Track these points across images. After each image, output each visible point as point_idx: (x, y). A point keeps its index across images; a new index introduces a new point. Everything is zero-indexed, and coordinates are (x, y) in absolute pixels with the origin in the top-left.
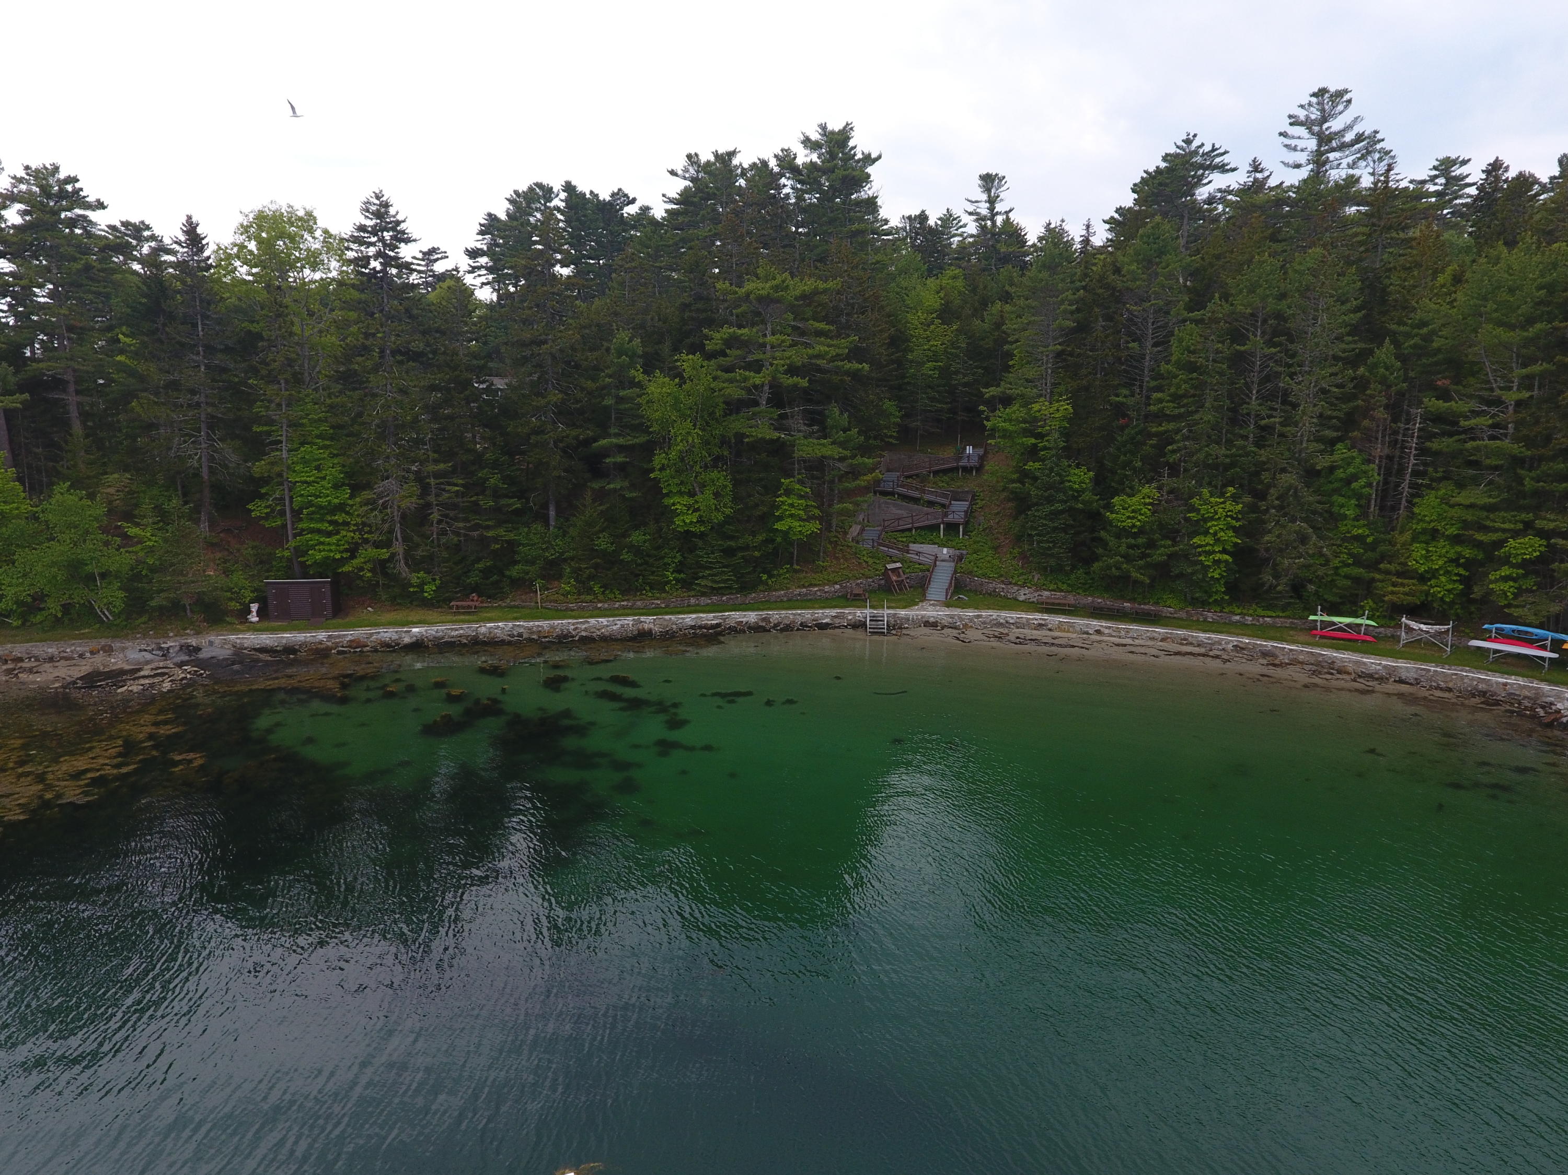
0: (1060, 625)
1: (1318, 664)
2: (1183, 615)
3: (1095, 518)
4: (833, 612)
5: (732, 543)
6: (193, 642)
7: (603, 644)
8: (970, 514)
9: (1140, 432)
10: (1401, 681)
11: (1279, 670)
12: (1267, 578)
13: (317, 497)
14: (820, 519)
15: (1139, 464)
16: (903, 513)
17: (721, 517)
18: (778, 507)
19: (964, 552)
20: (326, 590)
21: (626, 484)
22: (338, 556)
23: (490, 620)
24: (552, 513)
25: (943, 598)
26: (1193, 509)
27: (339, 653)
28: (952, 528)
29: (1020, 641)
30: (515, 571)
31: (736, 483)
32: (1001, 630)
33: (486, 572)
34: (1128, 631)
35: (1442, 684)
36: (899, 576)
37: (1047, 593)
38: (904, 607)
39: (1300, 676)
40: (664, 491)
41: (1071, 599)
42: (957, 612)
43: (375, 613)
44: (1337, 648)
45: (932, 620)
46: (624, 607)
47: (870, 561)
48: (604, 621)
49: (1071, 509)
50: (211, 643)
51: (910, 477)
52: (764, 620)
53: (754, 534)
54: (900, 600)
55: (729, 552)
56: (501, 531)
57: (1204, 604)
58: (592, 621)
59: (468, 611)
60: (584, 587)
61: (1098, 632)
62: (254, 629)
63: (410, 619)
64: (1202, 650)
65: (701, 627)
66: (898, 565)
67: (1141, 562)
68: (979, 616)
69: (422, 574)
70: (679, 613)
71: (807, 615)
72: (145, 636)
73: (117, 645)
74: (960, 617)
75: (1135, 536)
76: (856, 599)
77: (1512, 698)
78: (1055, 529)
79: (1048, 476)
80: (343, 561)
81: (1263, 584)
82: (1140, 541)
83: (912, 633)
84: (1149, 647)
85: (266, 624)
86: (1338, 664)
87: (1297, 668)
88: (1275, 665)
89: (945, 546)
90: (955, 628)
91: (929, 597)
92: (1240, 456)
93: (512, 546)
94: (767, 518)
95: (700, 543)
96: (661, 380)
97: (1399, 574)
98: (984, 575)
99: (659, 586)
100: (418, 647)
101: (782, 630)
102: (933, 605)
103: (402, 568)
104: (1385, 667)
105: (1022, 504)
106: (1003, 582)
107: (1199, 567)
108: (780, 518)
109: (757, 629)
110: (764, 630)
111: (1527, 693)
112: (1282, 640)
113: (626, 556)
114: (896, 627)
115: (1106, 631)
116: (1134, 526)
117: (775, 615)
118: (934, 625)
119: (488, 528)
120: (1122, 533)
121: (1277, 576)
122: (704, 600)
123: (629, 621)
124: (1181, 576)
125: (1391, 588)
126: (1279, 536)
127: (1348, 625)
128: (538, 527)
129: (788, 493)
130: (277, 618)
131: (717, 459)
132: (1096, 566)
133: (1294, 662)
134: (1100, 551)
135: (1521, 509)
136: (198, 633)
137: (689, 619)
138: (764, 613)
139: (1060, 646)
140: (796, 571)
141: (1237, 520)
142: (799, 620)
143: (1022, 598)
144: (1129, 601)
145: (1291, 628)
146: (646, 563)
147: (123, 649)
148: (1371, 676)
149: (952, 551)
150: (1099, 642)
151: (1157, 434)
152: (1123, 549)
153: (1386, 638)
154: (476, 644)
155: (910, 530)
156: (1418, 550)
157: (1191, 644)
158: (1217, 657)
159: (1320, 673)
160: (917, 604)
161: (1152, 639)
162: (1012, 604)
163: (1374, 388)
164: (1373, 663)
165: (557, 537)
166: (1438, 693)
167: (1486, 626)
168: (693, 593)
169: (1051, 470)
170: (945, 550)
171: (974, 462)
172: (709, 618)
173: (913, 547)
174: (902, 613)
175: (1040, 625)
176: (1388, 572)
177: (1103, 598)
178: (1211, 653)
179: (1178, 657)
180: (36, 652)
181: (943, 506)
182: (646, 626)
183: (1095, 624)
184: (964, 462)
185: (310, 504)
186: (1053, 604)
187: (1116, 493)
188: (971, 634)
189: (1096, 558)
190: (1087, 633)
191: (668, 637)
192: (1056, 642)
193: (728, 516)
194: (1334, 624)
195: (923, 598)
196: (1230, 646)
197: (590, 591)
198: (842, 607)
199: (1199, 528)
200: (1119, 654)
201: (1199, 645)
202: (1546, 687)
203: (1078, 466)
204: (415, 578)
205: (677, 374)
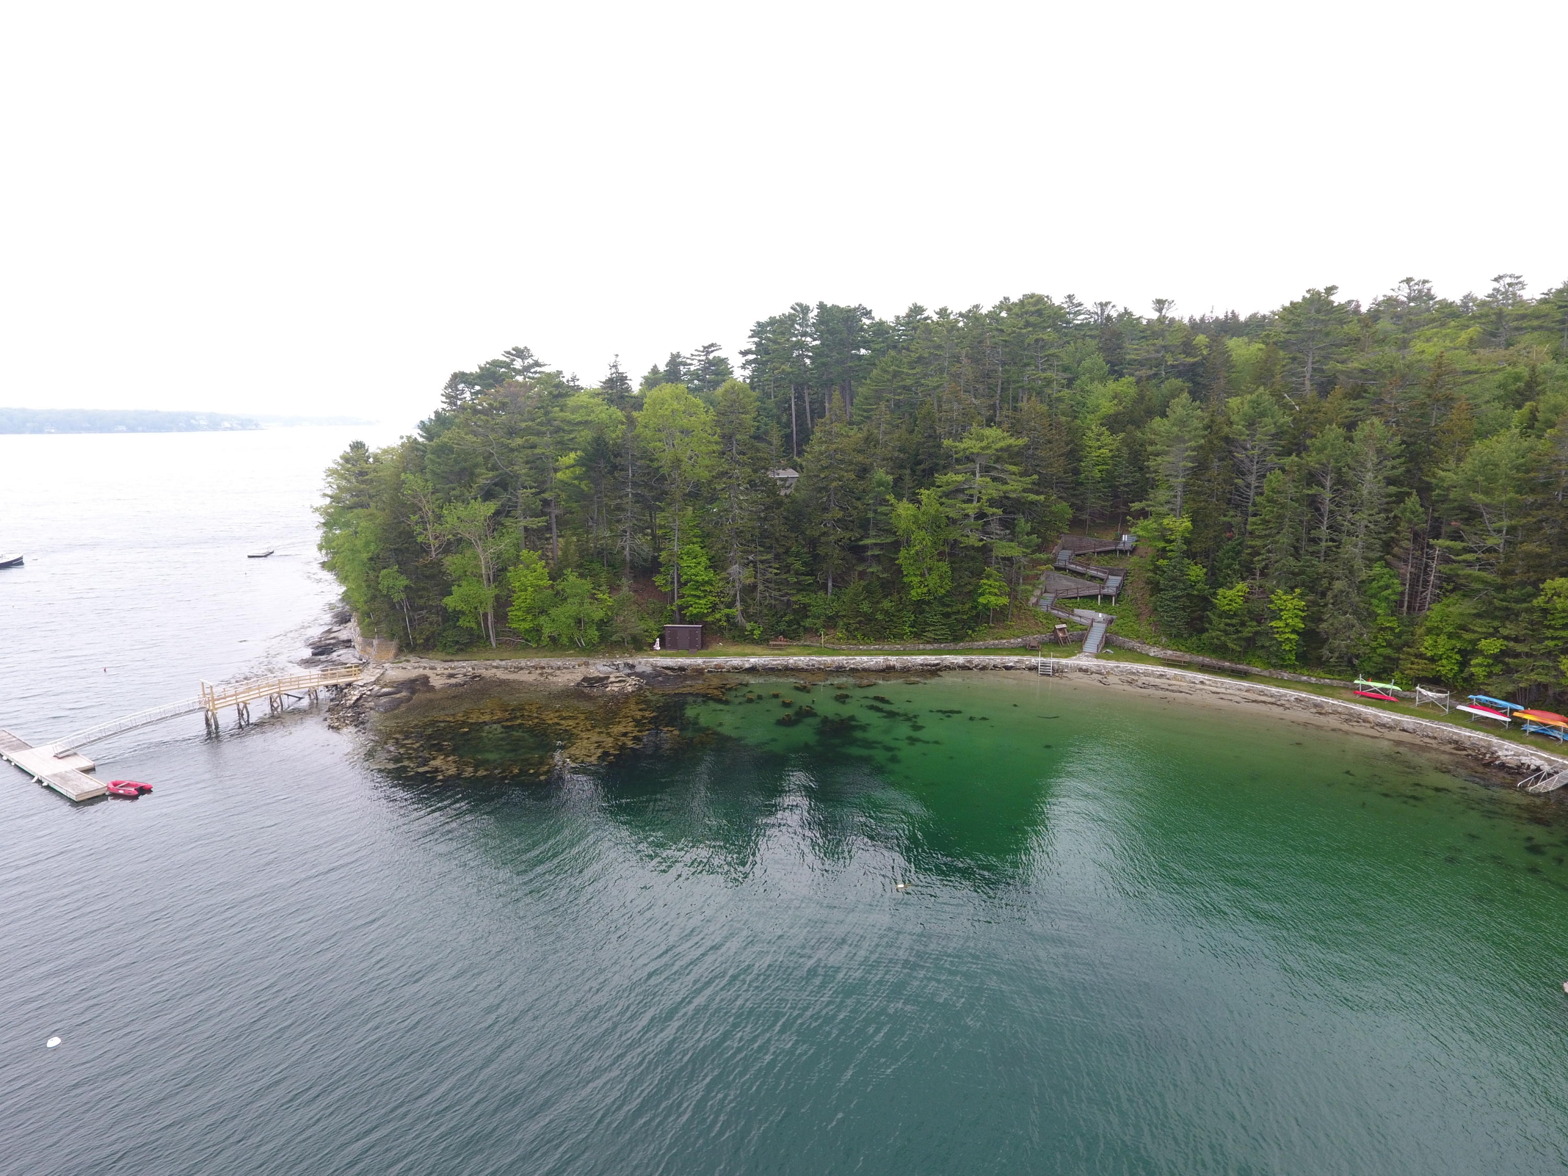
0: (1175, 677)
1: (1350, 714)
2: (1266, 673)
3: (1206, 602)
4: (1016, 658)
5: (949, 610)
6: (630, 661)
7: (866, 674)
8: (1122, 587)
9: (1240, 544)
10: (1404, 730)
11: (1322, 717)
12: (1325, 652)
13: (696, 576)
14: (1009, 595)
15: (1237, 567)
16: (1073, 585)
17: (943, 591)
18: (980, 587)
19: (1114, 617)
20: (698, 632)
21: (880, 568)
22: (706, 611)
23: (794, 655)
24: (830, 584)
25: (1095, 651)
26: (1271, 602)
27: (709, 672)
28: (1107, 598)
29: (1145, 686)
30: (808, 623)
31: (953, 570)
32: (1133, 677)
33: (789, 623)
34: (1223, 683)
35: (1431, 734)
36: (1064, 633)
37: (1170, 652)
38: (1066, 657)
39: (1333, 722)
40: (905, 573)
41: (1187, 657)
42: (1102, 662)
43: (723, 646)
44: (1366, 704)
45: (1084, 667)
46: (876, 649)
47: (1045, 621)
48: (865, 658)
49: (1188, 594)
50: (640, 663)
51: (1079, 555)
52: (969, 662)
53: (964, 604)
54: (1064, 651)
55: (947, 615)
56: (800, 597)
57: (1283, 667)
58: (858, 658)
59: (779, 647)
60: (851, 635)
61: (1202, 683)
62: (658, 654)
63: (746, 651)
64: (1273, 700)
65: (926, 665)
66: (1064, 626)
67: (1234, 636)
68: (1118, 667)
69: (752, 623)
70: (913, 654)
71: (997, 659)
72: (604, 656)
73: (591, 662)
74: (1104, 667)
75: (1231, 617)
76: (1030, 649)
77: (1474, 747)
78: (1176, 608)
79: (1172, 571)
80: (707, 615)
81: (1322, 657)
82: (1234, 621)
83: (1069, 676)
84: (1235, 695)
85: (664, 652)
86: (1363, 716)
87: (1336, 717)
88: (1320, 714)
89: (1100, 611)
90: (1101, 674)
91: (1085, 649)
92: (1308, 567)
93: (805, 607)
94: (973, 594)
95: (927, 609)
96: (907, 506)
97: (1416, 656)
98: (1126, 636)
99: (900, 637)
100: (753, 670)
101: (981, 669)
102: (1087, 656)
103: (740, 619)
104: (1393, 720)
105: (1156, 588)
106: (1139, 642)
107: (1274, 642)
108: (982, 594)
109: (963, 668)
110: (969, 669)
111: (1483, 743)
112: (1332, 696)
113: (879, 616)
114: (1058, 671)
115: (1208, 682)
116: (1230, 610)
117: (977, 659)
118: (1086, 671)
119: (793, 595)
120: (1223, 614)
121: (1332, 651)
122: (929, 647)
123: (880, 659)
124: (1263, 647)
125: (1409, 666)
126: (1332, 625)
127: (1382, 689)
128: (821, 594)
129: (988, 577)
130: (671, 648)
131: (940, 554)
132: (1205, 636)
133: (1335, 712)
134: (1207, 625)
135: (1495, 618)
136: (631, 656)
137: (920, 659)
138: (969, 657)
139: (1173, 691)
140: (991, 627)
141: (1303, 611)
142: (992, 663)
143: (1152, 654)
144: (1229, 661)
145: (1344, 688)
146: (892, 620)
147: (595, 664)
148: (1384, 726)
149: (1105, 616)
150: (1201, 690)
151: (1251, 547)
152: (1222, 626)
153: (1403, 699)
154: (787, 670)
155: (1076, 598)
156: (1428, 641)
157: (1266, 695)
158: (1282, 705)
159: (1351, 721)
160: (1075, 655)
161: (1240, 690)
162: (1143, 658)
163: (1403, 525)
164: (1387, 716)
165: (833, 601)
166: (1427, 740)
167: (1470, 696)
168: (921, 641)
169: (1175, 567)
170: (1100, 615)
171: (1128, 547)
172: (932, 659)
173: (1077, 611)
174: (1064, 661)
175: (1161, 675)
176: (1408, 654)
177: (1211, 658)
178: (1279, 703)
179: (1254, 704)
180: (552, 664)
181: (1102, 580)
182: (892, 663)
183: (1200, 676)
184: (1121, 546)
185: (691, 580)
186: (1173, 661)
187: (1221, 586)
188: (1111, 679)
189: (1205, 630)
190: (1194, 683)
191: (906, 671)
192: (1170, 688)
193: (948, 591)
194: (1371, 687)
195: (1081, 650)
196: (1292, 699)
197: (855, 637)
198: (1022, 655)
199: (1276, 615)
200: (1213, 700)
201: (1271, 696)
202: (1494, 740)
203: (1196, 564)
204: (749, 626)
205: (916, 501)
